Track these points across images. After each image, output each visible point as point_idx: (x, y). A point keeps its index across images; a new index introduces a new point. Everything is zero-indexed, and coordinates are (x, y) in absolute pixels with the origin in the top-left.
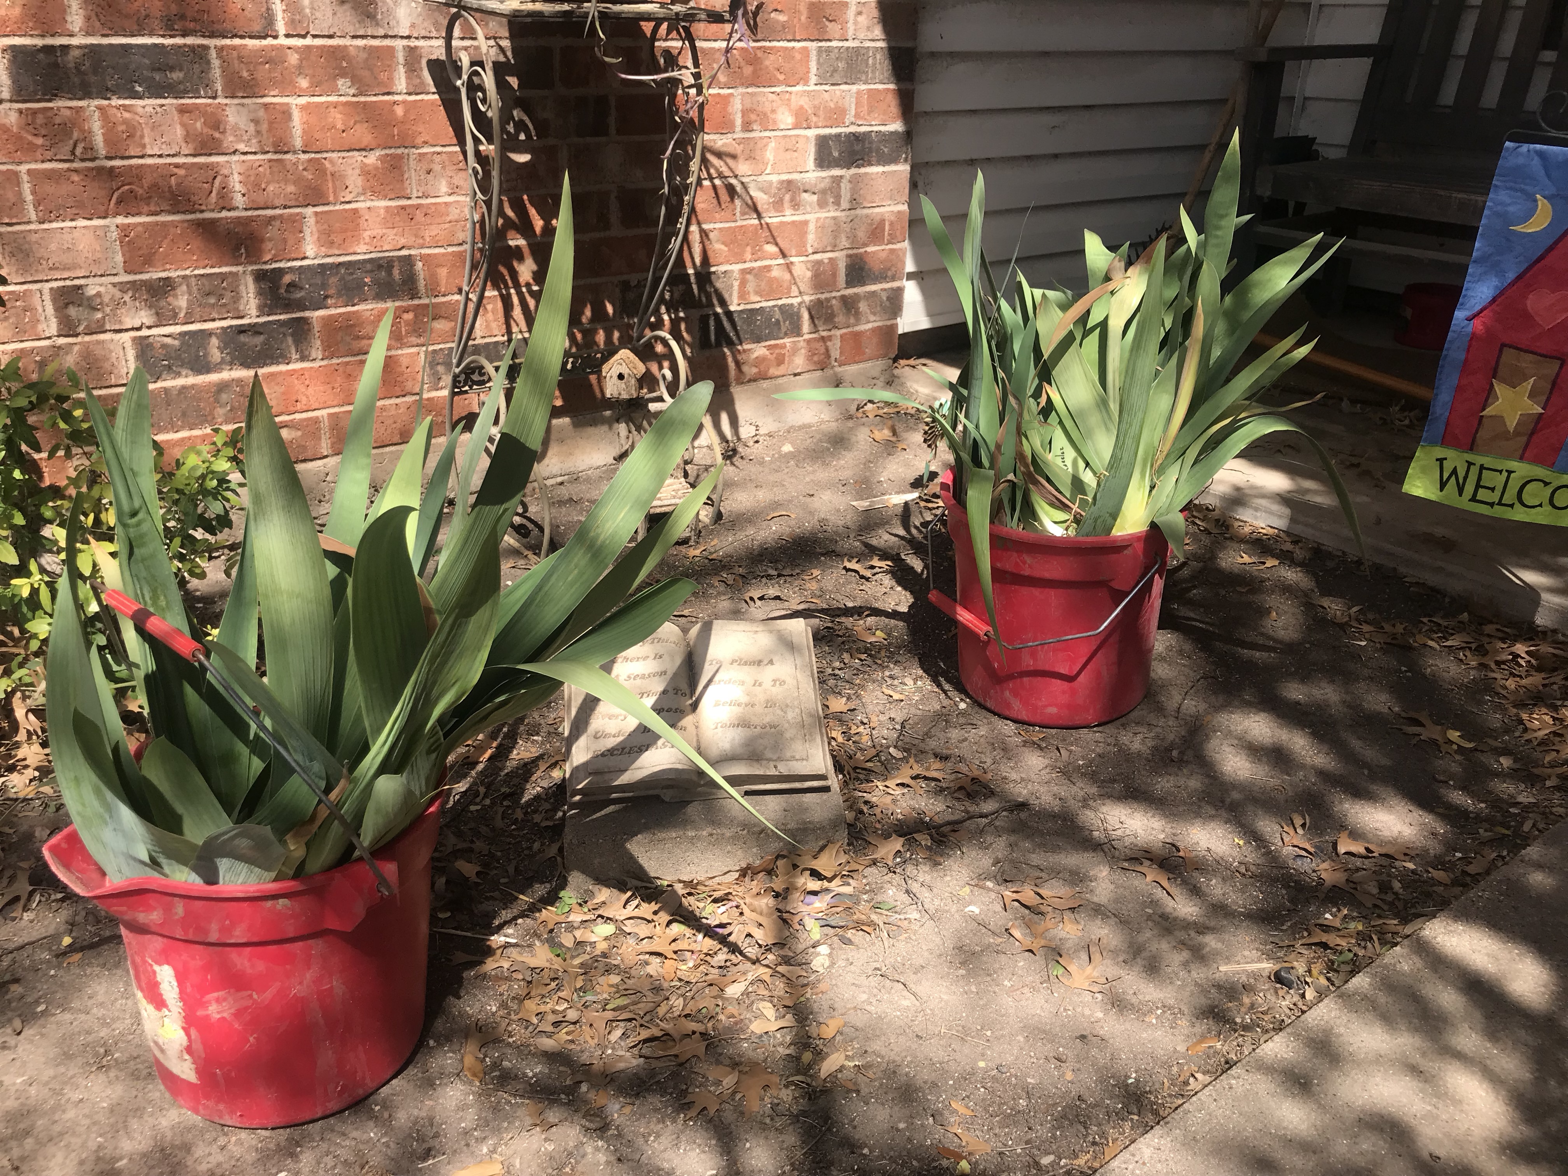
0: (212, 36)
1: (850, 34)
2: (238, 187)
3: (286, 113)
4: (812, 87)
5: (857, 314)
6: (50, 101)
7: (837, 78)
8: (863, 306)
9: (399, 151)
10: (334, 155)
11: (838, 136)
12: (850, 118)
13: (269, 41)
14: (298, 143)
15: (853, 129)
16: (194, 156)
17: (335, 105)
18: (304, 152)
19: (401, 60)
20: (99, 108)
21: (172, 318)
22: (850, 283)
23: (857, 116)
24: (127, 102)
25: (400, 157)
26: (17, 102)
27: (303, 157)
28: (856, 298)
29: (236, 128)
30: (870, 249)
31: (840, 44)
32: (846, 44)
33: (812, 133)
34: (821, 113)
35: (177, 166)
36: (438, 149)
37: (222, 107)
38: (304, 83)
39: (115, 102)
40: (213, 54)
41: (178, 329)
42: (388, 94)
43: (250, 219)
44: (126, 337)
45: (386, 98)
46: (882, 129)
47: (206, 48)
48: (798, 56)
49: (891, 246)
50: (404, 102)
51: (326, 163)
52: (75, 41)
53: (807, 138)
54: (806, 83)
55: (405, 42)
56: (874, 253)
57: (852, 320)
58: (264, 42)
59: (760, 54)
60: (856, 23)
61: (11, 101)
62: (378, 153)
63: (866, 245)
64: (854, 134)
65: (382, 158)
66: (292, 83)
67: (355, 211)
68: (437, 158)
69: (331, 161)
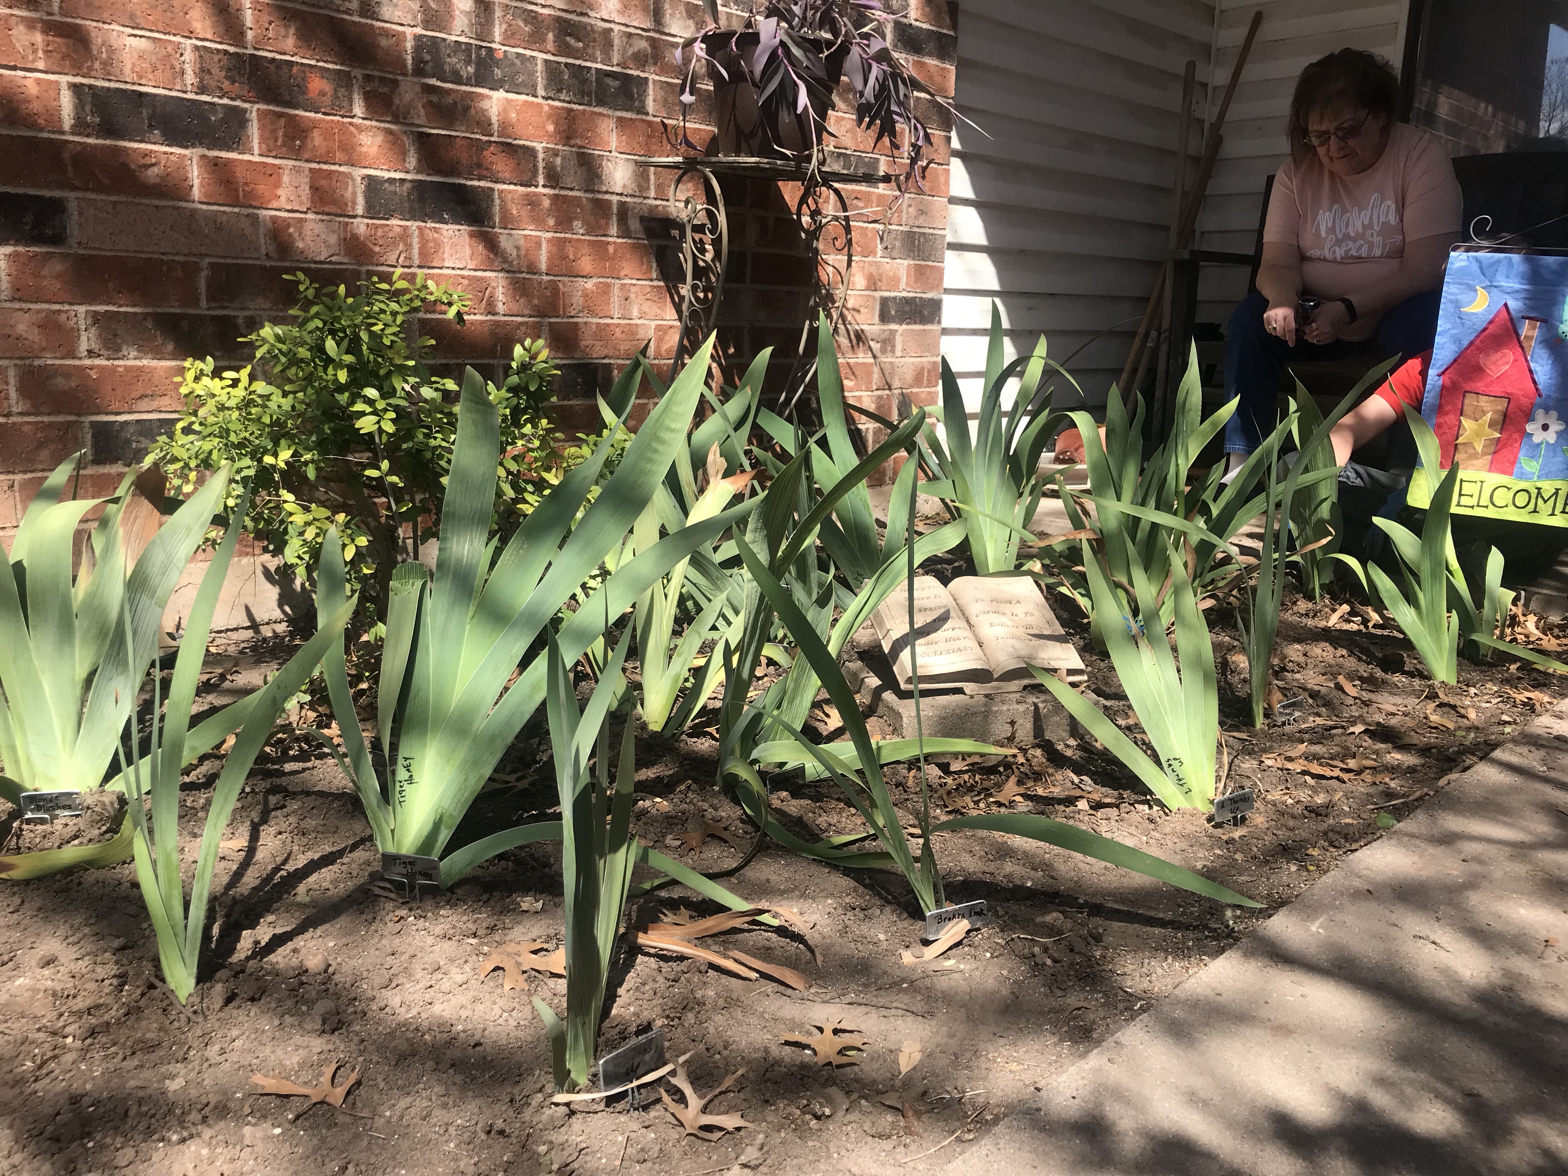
0: (496, 182)
2: (501, 297)
3: (538, 242)
4: (878, 259)
6: (387, 219)
7: (894, 254)
9: (609, 280)
10: (566, 279)
11: (895, 298)
12: (902, 285)
13: (533, 189)
14: (544, 267)
16: (475, 270)
17: (570, 241)
18: (547, 274)
19: (615, 211)
20: (419, 228)
23: (907, 284)
24: (437, 225)
25: (608, 285)
26: (367, 217)
27: (546, 278)
29: (504, 251)
30: (915, 390)
31: (897, 228)
32: (901, 228)
33: (878, 294)
34: (884, 280)
35: (463, 277)
36: (634, 282)
37: (497, 235)
38: (551, 222)
39: (430, 224)
40: (496, 194)
42: (605, 235)
43: (506, 323)
45: (603, 238)
46: (924, 295)
47: (492, 190)
48: (869, 235)
49: (928, 389)
50: (615, 243)
51: (560, 284)
53: (874, 298)
54: (875, 256)
55: (618, 198)
56: (917, 393)
58: (529, 189)
60: (907, 213)
61: (362, 217)
62: (595, 280)
63: (911, 387)
64: (905, 298)
65: (597, 285)
66: (544, 221)
67: (577, 324)
68: (633, 289)
69: (564, 284)
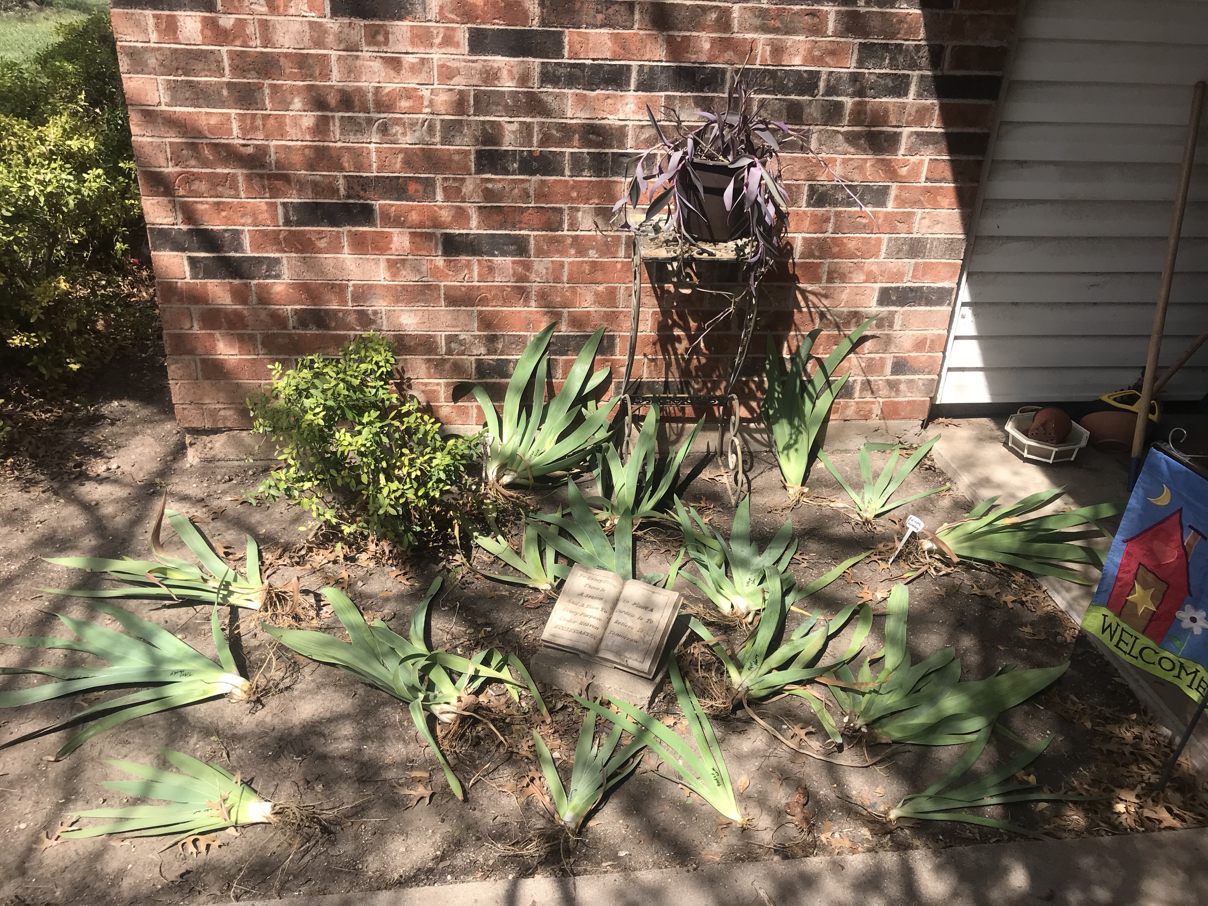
0: (533, 230)
1: (915, 229)
2: (533, 297)
3: (562, 264)
4: (882, 260)
5: (898, 391)
6: (458, 256)
7: (901, 255)
8: (903, 387)
10: (582, 285)
11: (897, 288)
12: (907, 278)
13: (559, 233)
14: (565, 279)
15: (909, 284)
16: (516, 282)
17: (586, 262)
18: (567, 283)
19: (624, 242)
20: (478, 260)
21: (495, 352)
22: (893, 373)
23: (913, 277)
24: (491, 258)
25: (615, 288)
26: (444, 256)
27: (567, 285)
28: (898, 382)
29: (537, 271)
30: (913, 354)
31: (906, 236)
32: (911, 236)
33: (877, 286)
34: (886, 275)
35: (507, 287)
37: (532, 262)
38: (573, 252)
39: (486, 258)
40: (532, 237)
41: (496, 357)
42: (614, 257)
43: (537, 312)
44: (473, 358)
46: (932, 285)
47: (529, 235)
48: (873, 242)
49: (930, 354)
51: (577, 289)
52: (472, 232)
53: (873, 288)
54: (877, 257)
56: (916, 357)
57: (893, 394)
58: (557, 233)
59: (845, 241)
60: (920, 224)
61: (442, 256)
62: (604, 285)
63: (911, 352)
64: (909, 287)
65: (606, 288)
66: (567, 252)
67: (589, 312)
69: (580, 288)
